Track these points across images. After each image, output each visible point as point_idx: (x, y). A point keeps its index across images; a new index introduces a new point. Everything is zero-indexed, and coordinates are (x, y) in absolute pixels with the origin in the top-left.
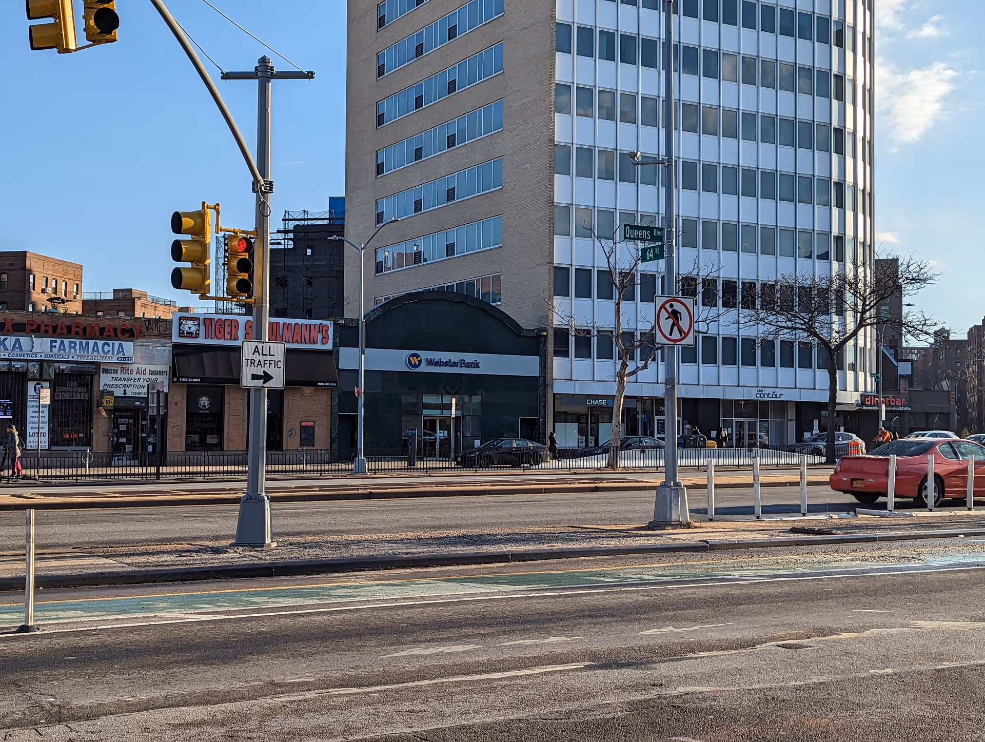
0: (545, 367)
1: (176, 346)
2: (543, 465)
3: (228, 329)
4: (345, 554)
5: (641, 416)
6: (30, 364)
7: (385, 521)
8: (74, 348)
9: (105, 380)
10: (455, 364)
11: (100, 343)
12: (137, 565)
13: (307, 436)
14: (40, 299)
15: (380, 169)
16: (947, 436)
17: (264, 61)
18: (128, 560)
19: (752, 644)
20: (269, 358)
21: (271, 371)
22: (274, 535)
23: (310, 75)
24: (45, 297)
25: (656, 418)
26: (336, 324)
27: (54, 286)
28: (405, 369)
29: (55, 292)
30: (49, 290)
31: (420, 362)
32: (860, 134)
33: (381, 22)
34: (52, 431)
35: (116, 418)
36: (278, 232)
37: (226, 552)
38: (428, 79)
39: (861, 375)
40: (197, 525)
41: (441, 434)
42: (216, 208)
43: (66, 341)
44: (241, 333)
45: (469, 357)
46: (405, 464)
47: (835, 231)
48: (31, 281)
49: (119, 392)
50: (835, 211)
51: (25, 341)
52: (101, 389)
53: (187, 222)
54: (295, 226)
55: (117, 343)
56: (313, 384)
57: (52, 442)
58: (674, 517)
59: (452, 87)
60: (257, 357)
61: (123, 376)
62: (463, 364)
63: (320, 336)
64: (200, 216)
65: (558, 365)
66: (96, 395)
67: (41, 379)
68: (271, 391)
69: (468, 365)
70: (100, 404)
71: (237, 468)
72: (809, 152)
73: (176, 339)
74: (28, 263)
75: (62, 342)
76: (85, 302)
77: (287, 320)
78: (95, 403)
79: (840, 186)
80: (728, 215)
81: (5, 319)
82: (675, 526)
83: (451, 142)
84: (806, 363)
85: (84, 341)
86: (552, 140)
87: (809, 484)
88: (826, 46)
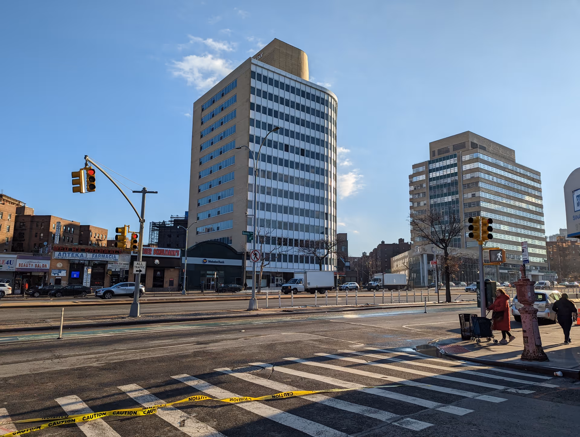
0: (244, 263)
1: (132, 256)
2: (241, 292)
3: (148, 251)
4: (158, 318)
5: (271, 277)
6: (86, 261)
7: (178, 309)
8: (100, 257)
9: (109, 266)
10: (217, 262)
11: (108, 255)
12: (99, 322)
13: (171, 283)
14: (93, 239)
15: (199, 205)
16: (355, 284)
17: (144, 189)
18: (97, 321)
19: (237, 339)
20: (141, 266)
21: (141, 269)
22: (140, 314)
23: (156, 192)
24: (95, 239)
25: (276, 278)
26: (181, 250)
27: (98, 236)
28: (202, 263)
29: (98, 238)
30: (97, 237)
31: (206, 261)
32: (332, 200)
33: (201, 163)
34: (91, 281)
35: (112, 278)
36: (169, 221)
37: (125, 318)
38: (213, 180)
39: (333, 266)
40: (123, 311)
41: (212, 283)
42: (128, 226)
43: (98, 255)
44: (152, 252)
45: (221, 260)
46: (200, 292)
47: (326, 226)
48: (91, 234)
49: (113, 270)
50: (326, 221)
51: (84, 254)
52: (108, 269)
53: (120, 230)
54: (174, 220)
55: (114, 255)
56: (174, 268)
57: (91, 285)
58: (253, 308)
59: (220, 183)
60: (138, 266)
61: (115, 265)
62: (219, 262)
63: (176, 254)
64: (123, 229)
65: (247, 263)
66: (106, 271)
67: (89, 266)
68: (142, 275)
69: (221, 262)
70: (107, 273)
71: (149, 293)
72: (319, 205)
73: (132, 254)
74: (90, 229)
75: (96, 255)
76: (108, 241)
77: (167, 249)
78: (106, 273)
79: (327, 214)
80: (296, 221)
81: (79, 248)
82: (253, 310)
83: (219, 198)
84: (312, 262)
85: (103, 255)
86: (247, 199)
87: (294, 298)
88: (323, 176)
